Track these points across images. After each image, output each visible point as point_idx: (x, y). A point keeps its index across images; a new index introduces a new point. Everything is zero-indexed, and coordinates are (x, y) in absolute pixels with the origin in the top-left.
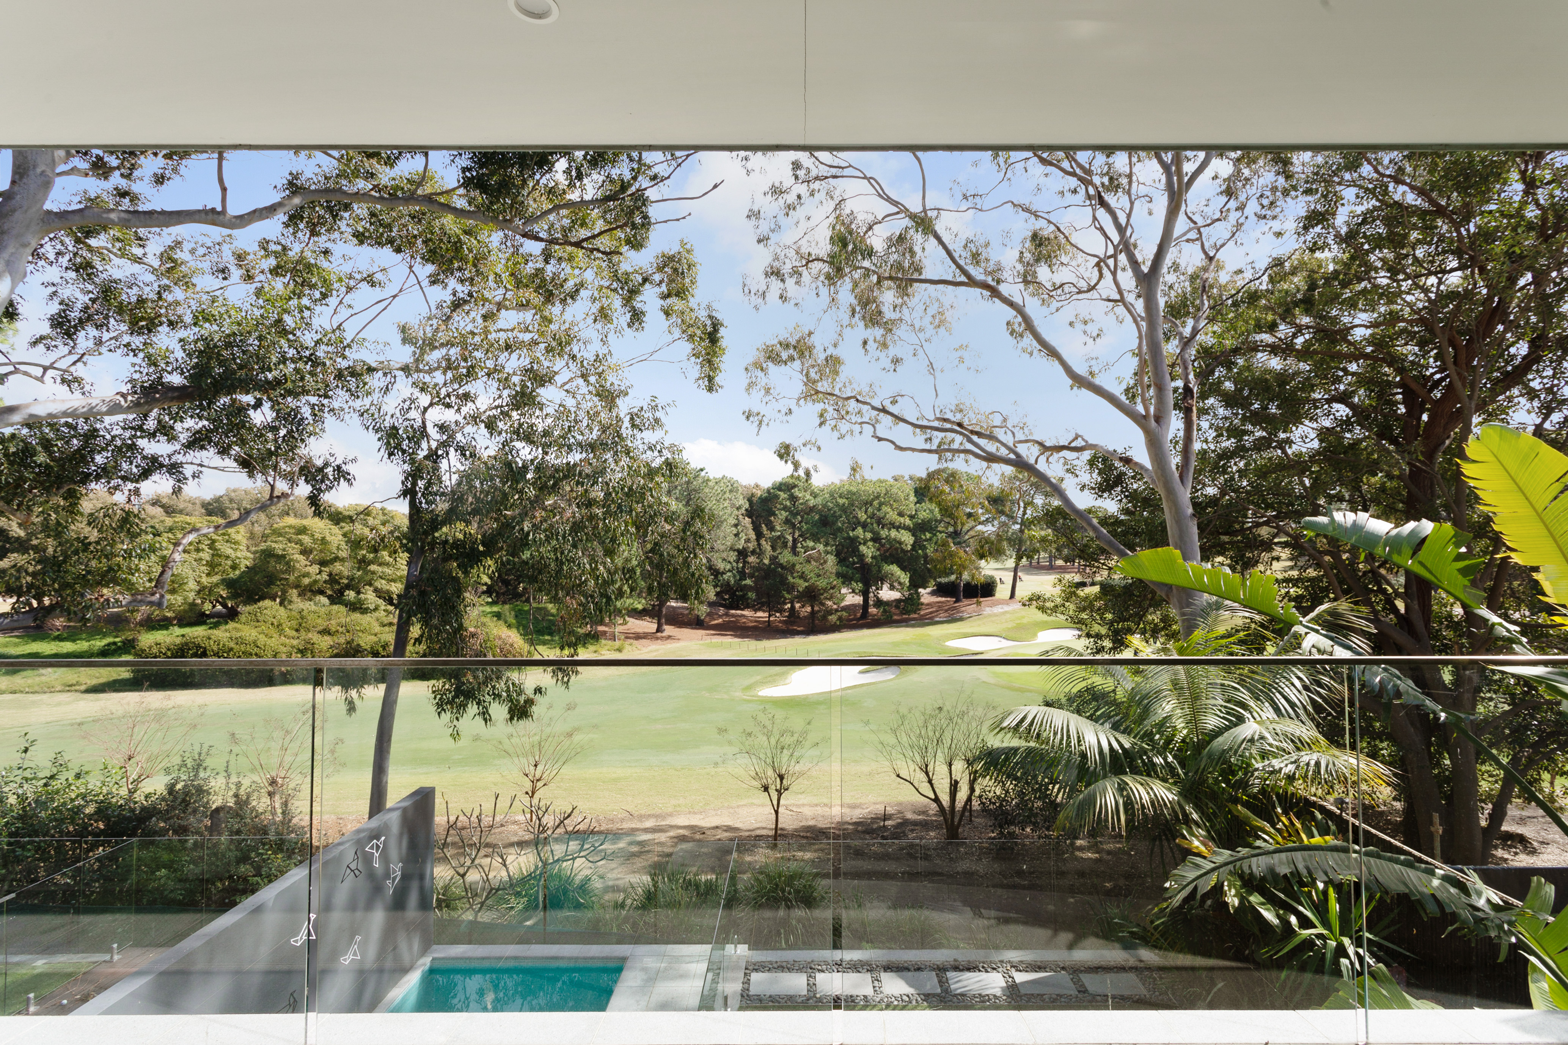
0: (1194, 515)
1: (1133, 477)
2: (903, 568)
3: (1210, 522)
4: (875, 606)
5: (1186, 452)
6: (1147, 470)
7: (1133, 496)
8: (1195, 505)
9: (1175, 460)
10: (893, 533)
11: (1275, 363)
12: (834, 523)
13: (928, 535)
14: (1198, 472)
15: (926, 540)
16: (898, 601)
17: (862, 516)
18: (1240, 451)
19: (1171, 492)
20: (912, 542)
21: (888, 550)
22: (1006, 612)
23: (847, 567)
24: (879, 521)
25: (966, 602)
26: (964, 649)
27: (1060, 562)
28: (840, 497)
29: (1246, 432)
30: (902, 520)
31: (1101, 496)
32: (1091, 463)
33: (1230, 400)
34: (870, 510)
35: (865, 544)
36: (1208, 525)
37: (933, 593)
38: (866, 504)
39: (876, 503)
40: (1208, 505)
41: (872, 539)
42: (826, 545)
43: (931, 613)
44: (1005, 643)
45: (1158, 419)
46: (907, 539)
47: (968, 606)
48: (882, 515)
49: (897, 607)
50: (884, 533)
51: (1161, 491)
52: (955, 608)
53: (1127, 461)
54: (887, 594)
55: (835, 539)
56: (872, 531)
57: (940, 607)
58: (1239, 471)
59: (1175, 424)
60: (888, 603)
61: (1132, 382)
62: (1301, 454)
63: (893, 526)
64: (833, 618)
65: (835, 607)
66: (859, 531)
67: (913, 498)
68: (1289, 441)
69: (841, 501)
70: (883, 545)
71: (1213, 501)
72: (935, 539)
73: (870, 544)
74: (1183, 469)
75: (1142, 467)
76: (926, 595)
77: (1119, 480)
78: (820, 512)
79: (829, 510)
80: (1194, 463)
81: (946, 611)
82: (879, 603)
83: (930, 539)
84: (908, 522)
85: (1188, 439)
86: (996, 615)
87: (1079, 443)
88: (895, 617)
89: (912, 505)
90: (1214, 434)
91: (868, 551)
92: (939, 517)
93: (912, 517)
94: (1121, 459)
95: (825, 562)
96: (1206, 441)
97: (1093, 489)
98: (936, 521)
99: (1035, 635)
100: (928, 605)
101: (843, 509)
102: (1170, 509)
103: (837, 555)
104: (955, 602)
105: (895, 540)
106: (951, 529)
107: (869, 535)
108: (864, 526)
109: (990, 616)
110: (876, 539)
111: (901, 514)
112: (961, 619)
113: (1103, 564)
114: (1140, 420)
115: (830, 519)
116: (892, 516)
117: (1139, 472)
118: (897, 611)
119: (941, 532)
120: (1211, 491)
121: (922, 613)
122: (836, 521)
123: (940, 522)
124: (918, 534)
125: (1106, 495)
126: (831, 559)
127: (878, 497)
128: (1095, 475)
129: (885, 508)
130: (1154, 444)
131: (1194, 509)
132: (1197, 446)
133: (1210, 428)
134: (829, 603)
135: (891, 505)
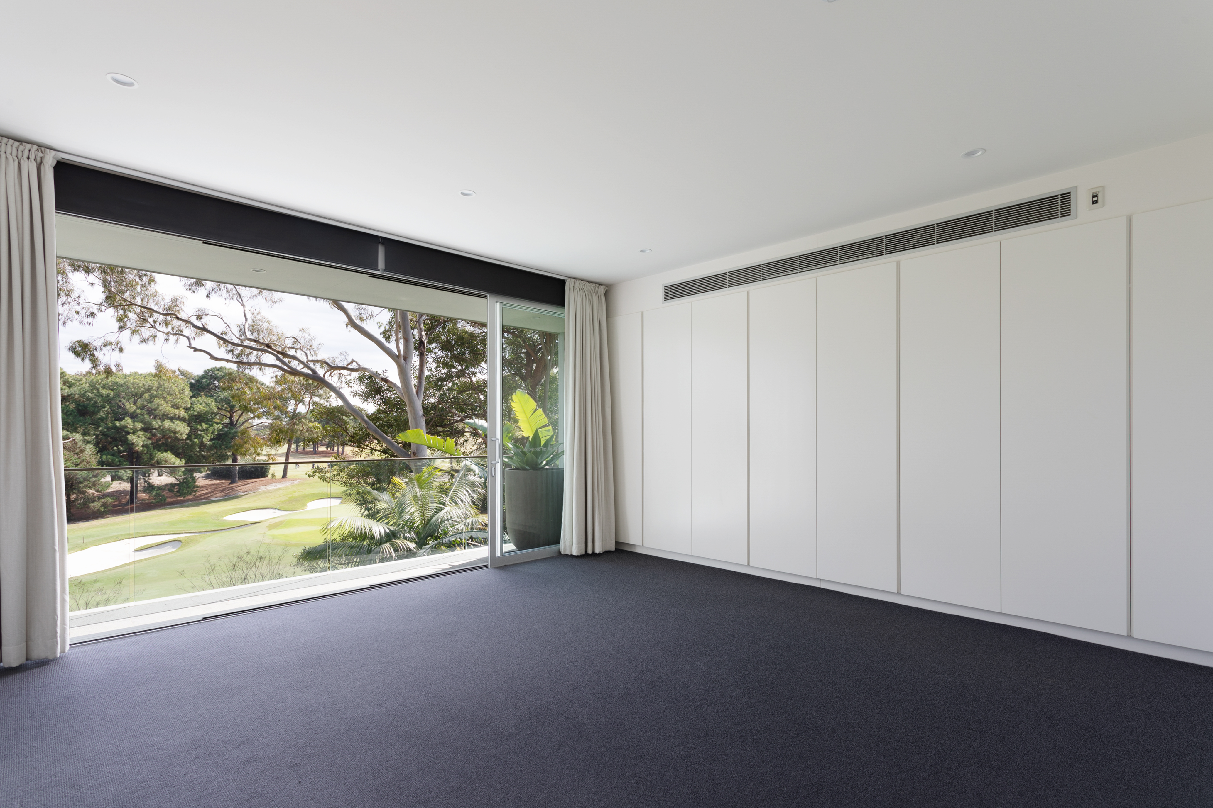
0: (424, 415)
1: (388, 390)
2: (178, 455)
3: (432, 419)
4: (144, 491)
5: (420, 378)
6: (398, 387)
7: (387, 402)
8: (425, 409)
9: (414, 382)
10: (167, 424)
11: (469, 328)
12: (94, 413)
13: (204, 426)
14: (426, 389)
15: (204, 430)
16: (172, 485)
17: (131, 407)
18: (449, 377)
19: (411, 402)
20: (187, 432)
21: (160, 439)
22: (279, 489)
23: (113, 455)
24: (150, 412)
25: (241, 483)
26: (242, 521)
27: (322, 449)
28: (104, 387)
29: (453, 367)
30: (177, 412)
31: (366, 401)
32: (361, 379)
33: (445, 347)
34: (139, 402)
35: (134, 433)
36: (430, 421)
37: (207, 477)
38: (134, 396)
39: (146, 396)
40: (432, 409)
41: (142, 429)
42: (84, 434)
43: (206, 494)
44: (279, 513)
45: (405, 359)
46: (183, 429)
47: (243, 486)
48: (154, 407)
49: (171, 491)
50: (156, 423)
51: (406, 400)
52: (230, 489)
53: (385, 380)
54: (159, 479)
55: (96, 429)
56: (142, 422)
57: (215, 488)
58: (449, 389)
59: (415, 360)
60: (160, 488)
61: (387, 327)
62: (479, 381)
63: (165, 416)
64: (96, 505)
65: (96, 494)
66: (128, 422)
67: (188, 392)
68: (474, 373)
69: (104, 392)
70: (154, 435)
71: (434, 407)
72: (211, 429)
73: (141, 433)
74: (419, 387)
75: (395, 385)
76: (201, 479)
77: (378, 391)
78: (76, 401)
79: (89, 400)
80: (424, 383)
81: (222, 491)
82: (150, 488)
83: (207, 429)
84: (183, 413)
85: (421, 370)
86: (270, 492)
87: (354, 366)
88: (168, 500)
89: (187, 399)
90: (436, 365)
91: (139, 440)
92: (216, 410)
93: (187, 409)
94: (382, 379)
95: (82, 451)
96: (431, 370)
97: (361, 395)
98: (212, 413)
99: (305, 505)
100: (202, 487)
101: (108, 400)
102: (411, 412)
103: (96, 445)
104: (230, 484)
105: (169, 430)
106: (227, 421)
107: (139, 425)
108: (133, 416)
109: (265, 492)
110: (147, 429)
111: (176, 406)
112: (237, 497)
113: (367, 446)
114: (395, 358)
115: (91, 409)
116: (165, 407)
117: (391, 387)
118: (170, 495)
119: (217, 424)
120: (432, 400)
121: (198, 494)
122: (99, 411)
123: (216, 414)
124: (193, 424)
125: (370, 400)
126: (90, 449)
127: (149, 390)
128: (363, 388)
129: (157, 401)
130: (403, 373)
131: (424, 412)
132: (426, 373)
133: (433, 361)
134: (91, 491)
135: (165, 398)
